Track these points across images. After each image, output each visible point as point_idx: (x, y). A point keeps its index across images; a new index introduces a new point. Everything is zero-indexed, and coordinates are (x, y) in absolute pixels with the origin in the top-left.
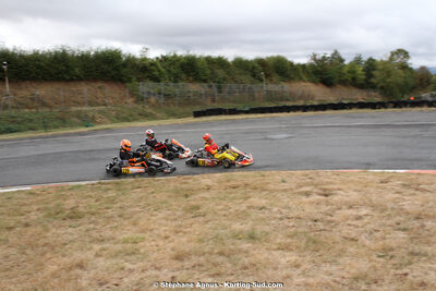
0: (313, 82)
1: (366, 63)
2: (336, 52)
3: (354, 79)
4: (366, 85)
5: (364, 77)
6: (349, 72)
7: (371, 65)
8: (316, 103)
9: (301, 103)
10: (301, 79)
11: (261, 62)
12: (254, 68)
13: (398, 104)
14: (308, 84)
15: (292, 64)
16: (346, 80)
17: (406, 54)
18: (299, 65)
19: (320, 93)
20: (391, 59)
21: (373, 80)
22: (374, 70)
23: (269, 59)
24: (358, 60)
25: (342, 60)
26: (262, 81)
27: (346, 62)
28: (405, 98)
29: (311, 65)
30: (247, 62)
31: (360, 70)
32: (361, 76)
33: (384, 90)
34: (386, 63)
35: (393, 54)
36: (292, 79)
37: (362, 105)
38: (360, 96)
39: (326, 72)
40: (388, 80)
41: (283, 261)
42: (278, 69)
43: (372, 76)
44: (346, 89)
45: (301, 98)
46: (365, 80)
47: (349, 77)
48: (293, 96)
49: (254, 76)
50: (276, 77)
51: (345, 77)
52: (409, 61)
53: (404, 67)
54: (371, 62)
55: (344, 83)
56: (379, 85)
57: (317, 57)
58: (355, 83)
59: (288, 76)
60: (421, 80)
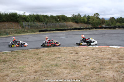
0: (73, 22)
1: (88, 17)
2: (79, 14)
3: (84, 21)
4: (87, 23)
5: (87, 21)
6: (83, 19)
7: (89, 17)
8: (74, 28)
9: (69, 28)
10: (69, 21)
11: (58, 16)
12: (56, 18)
13: (96, 28)
14: (71, 23)
15: (67, 17)
16: (82, 22)
17: (98, 14)
18: (69, 17)
19: (75, 25)
20: (94, 16)
21: (89, 21)
22: (90, 19)
23: (60, 16)
24: (85, 16)
25: (81, 16)
26: (58, 22)
27: (82, 17)
28: (98, 27)
29: (72, 17)
30: (54, 16)
31: (86, 19)
33: (92, 24)
34: (93, 17)
35: (95, 14)
36: (67, 21)
37: (86, 29)
38: (86, 26)
39: (76, 19)
40: (93, 22)
41: (65, 72)
42: (63, 18)
43: (89, 20)
44: (82, 24)
45: (69, 26)
47: (83, 21)
48: (67, 26)
49: (56, 20)
50: (62, 21)
51: (82, 21)
52: (99, 16)
53: (98, 18)
54: (89, 16)
55: (81, 22)
56: (91, 23)
57: (74, 15)
58: (84, 22)
59: (66, 20)
60: (102, 21)
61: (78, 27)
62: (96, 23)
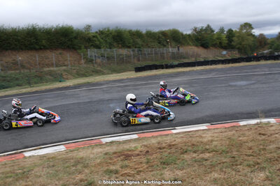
0: (196, 46)
1: (227, 32)
2: (208, 26)
3: (220, 43)
4: (228, 47)
5: (227, 42)
6: (218, 39)
7: (230, 34)
8: (202, 60)
9: (193, 60)
10: (188, 44)
11: (164, 33)
12: (159, 37)
14: (193, 47)
15: (182, 34)
16: (216, 44)
17: (250, 26)
18: (186, 35)
19: (203, 54)
20: (241, 29)
21: (233, 43)
22: (233, 36)
24: (222, 30)
25: (213, 31)
26: (165, 46)
29: (194, 34)
31: (224, 36)
32: (225, 41)
34: (239, 32)
35: (242, 26)
36: (184, 44)
39: (204, 38)
40: (243, 43)
42: (173, 37)
43: (232, 41)
44: (216, 50)
45: (192, 56)
46: (227, 44)
47: (218, 42)
49: (160, 43)
50: (173, 44)
51: (215, 42)
52: (253, 31)
54: (230, 31)
55: (214, 46)
56: (237, 47)
57: (197, 29)
58: (222, 46)
59: (180, 43)
60: (261, 42)
62: (250, 46)
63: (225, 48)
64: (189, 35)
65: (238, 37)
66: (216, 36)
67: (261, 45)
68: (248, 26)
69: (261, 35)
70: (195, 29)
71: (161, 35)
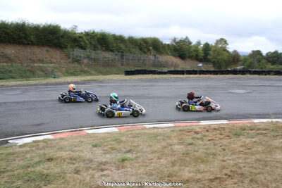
0: (174, 56)
1: (205, 45)
2: (187, 38)
3: (197, 55)
4: (205, 59)
6: (194, 51)
7: (207, 47)
8: (180, 69)
9: (172, 69)
10: (167, 54)
11: (145, 41)
12: (141, 44)
14: (172, 57)
15: (162, 44)
16: (193, 56)
17: (225, 42)
18: (165, 44)
20: (216, 44)
21: (209, 57)
22: (209, 50)
24: (199, 43)
25: (190, 43)
26: (145, 53)
29: (172, 45)
31: (200, 50)
32: (201, 54)
33: (214, 63)
34: (214, 47)
35: (217, 41)
36: (163, 53)
39: (181, 49)
40: (219, 58)
42: (152, 46)
43: (208, 54)
44: (192, 61)
45: (172, 65)
46: (204, 56)
47: (194, 54)
49: (141, 50)
50: (153, 52)
51: (192, 54)
52: (227, 47)
53: (224, 50)
54: (207, 45)
55: (191, 57)
56: (213, 60)
57: (177, 40)
58: (197, 58)
59: (160, 51)
60: (234, 58)
61: (188, 68)
62: (224, 61)
63: (200, 61)
64: (168, 45)
65: (214, 51)
66: (193, 49)
67: (234, 61)
68: (223, 41)
69: (235, 51)
70: (174, 40)
71: (142, 43)
